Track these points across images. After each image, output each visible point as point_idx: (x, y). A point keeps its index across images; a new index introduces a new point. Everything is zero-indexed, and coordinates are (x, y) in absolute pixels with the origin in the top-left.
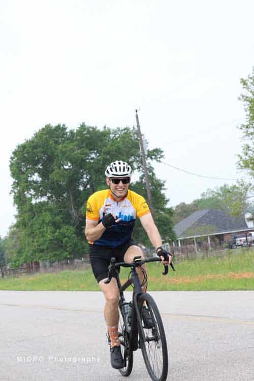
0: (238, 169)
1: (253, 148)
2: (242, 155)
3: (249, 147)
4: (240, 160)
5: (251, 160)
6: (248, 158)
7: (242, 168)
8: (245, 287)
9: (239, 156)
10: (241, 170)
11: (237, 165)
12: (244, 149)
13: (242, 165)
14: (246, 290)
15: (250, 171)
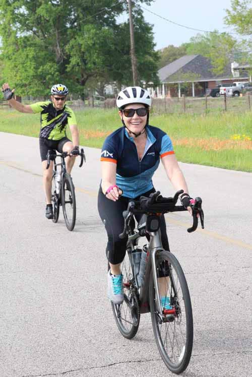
0: (225, 24)
1: (242, 4)
2: (231, 9)
3: (238, 2)
4: (228, 15)
5: (239, 16)
6: (236, 14)
7: (229, 23)
8: (211, 162)
9: (227, 10)
10: (227, 26)
11: (225, 20)
12: (232, 4)
13: (230, 20)
14: (212, 166)
15: (237, 27)
